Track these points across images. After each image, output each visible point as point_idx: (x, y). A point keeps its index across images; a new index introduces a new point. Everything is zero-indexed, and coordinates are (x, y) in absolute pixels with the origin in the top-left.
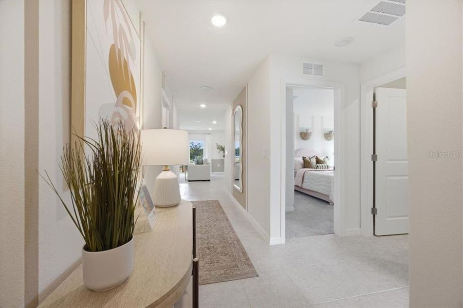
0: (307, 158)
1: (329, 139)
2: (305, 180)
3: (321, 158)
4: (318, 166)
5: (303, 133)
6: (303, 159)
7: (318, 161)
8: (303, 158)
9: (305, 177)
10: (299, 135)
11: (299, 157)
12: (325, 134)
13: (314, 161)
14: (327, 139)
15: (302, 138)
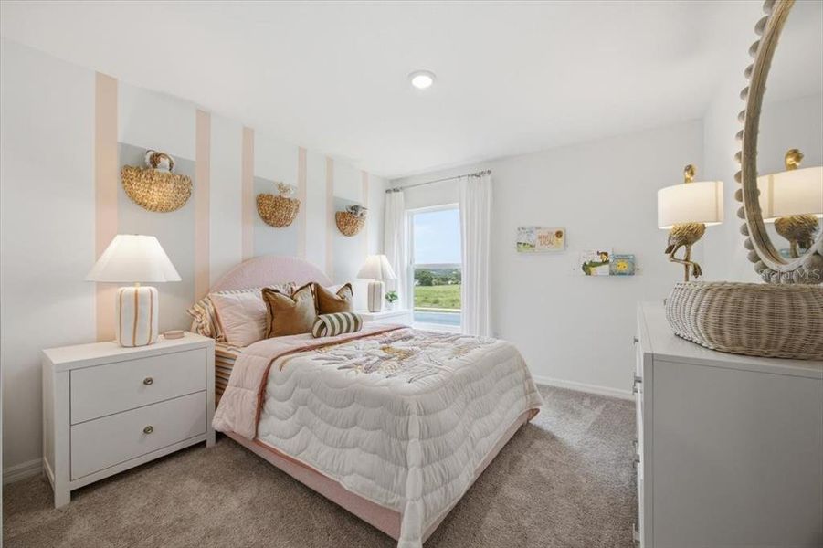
0: (283, 292)
1: (348, 229)
2: (272, 404)
3: (332, 290)
4: (324, 325)
5: (269, 197)
6: (267, 300)
7: (324, 304)
8: (266, 291)
9: (271, 386)
10: (253, 203)
11: (250, 288)
12: (337, 215)
13: (307, 302)
14: (343, 232)
15: (265, 219)
